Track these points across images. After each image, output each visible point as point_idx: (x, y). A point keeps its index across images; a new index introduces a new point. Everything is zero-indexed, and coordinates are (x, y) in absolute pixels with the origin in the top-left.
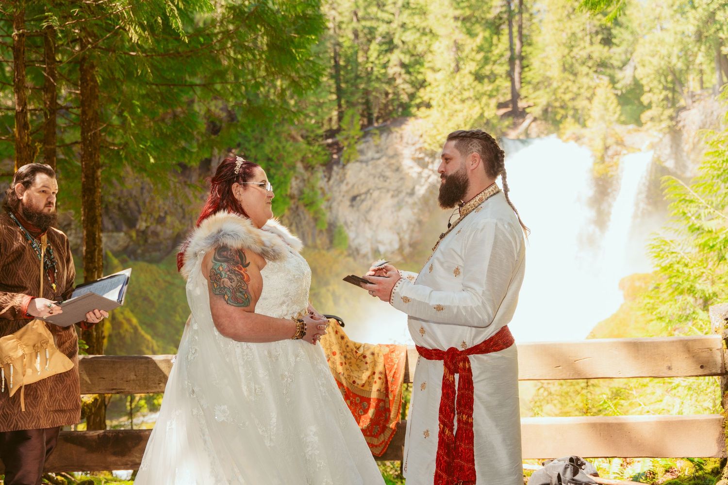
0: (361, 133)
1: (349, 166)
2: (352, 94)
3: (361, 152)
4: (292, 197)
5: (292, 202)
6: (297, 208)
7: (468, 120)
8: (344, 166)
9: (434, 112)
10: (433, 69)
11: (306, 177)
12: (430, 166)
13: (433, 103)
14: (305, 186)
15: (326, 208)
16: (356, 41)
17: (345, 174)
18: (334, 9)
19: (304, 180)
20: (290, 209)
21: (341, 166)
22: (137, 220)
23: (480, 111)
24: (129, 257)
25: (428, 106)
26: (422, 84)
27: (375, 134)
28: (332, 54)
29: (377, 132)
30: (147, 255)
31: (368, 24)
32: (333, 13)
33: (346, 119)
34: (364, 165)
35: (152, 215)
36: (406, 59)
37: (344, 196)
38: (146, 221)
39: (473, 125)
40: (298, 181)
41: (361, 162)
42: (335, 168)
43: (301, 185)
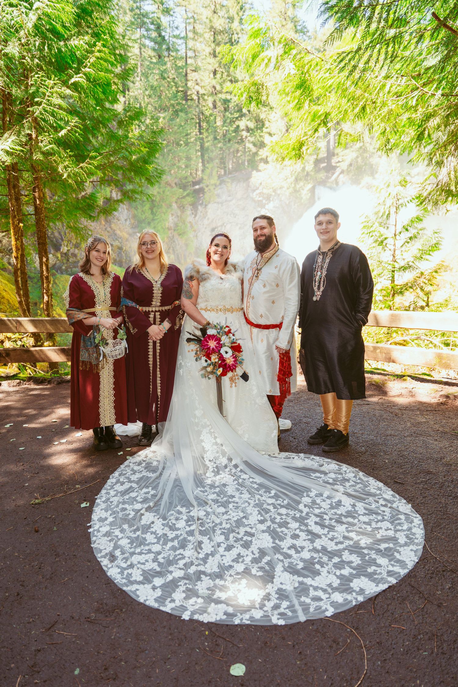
0: (218, 182)
1: (209, 206)
2: (212, 151)
3: (218, 196)
4: (169, 229)
5: (170, 232)
6: (173, 236)
7: (293, 172)
8: (206, 205)
9: (269, 166)
10: (270, 134)
11: (179, 214)
12: (267, 207)
13: (269, 159)
14: (178, 220)
15: (194, 237)
16: (215, 110)
17: (207, 212)
18: (197, 84)
19: (178, 216)
20: (168, 237)
21: (204, 206)
22: (61, 245)
23: (302, 166)
24: (57, 272)
25: (266, 162)
26: (262, 145)
27: (228, 182)
28: (198, 121)
29: (229, 180)
30: (70, 270)
31: (223, 96)
32: (197, 88)
33: (208, 171)
34: (220, 205)
35: (71, 241)
36: (251, 125)
37: (206, 228)
38: (67, 246)
39: (298, 175)
40: (174, 217)
41: (218, 203)
42: (199, 207)
43: (176, 220)
